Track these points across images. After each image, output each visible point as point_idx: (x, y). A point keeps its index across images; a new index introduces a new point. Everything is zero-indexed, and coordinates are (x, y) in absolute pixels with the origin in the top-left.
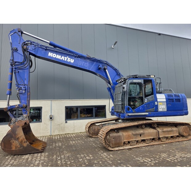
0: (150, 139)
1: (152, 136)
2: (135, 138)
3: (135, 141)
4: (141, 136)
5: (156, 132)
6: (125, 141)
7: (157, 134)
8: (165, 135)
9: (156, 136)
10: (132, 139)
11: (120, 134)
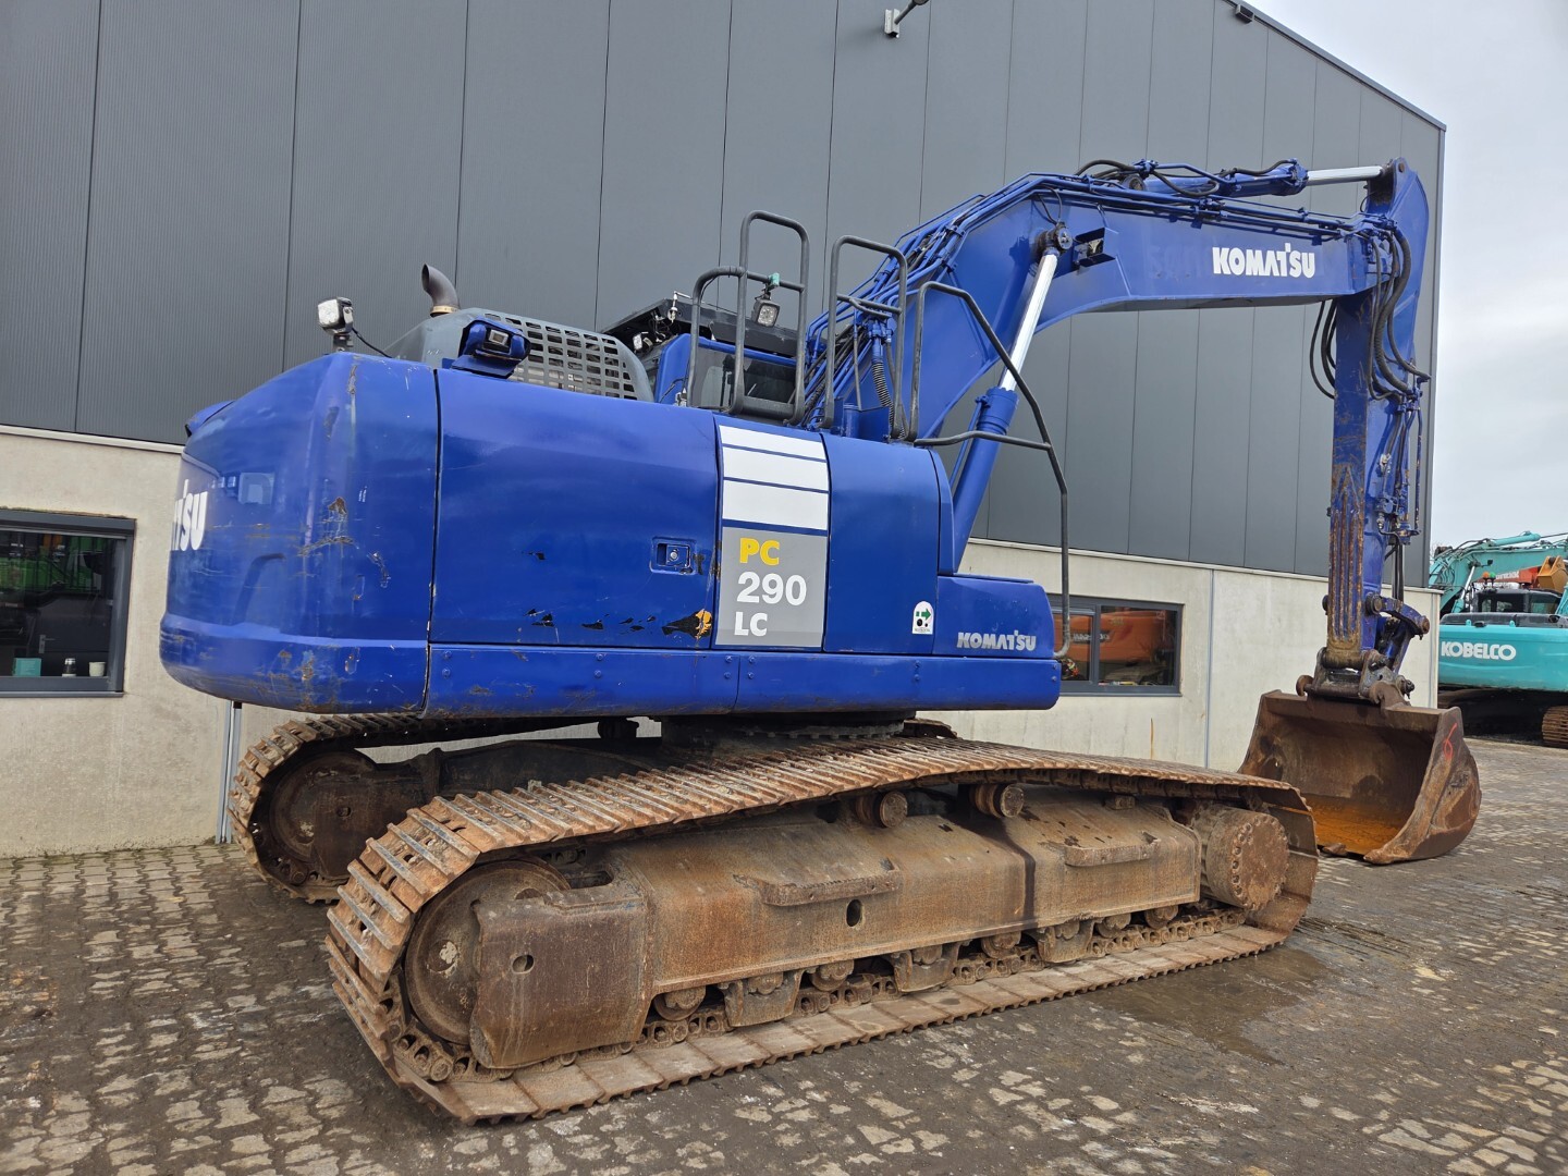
0: (947, 947)
3: (787, 974)
4: (853, 915)
6: (663, 984)
7: (1013, 896)
8: (1088, 901)
9: (1007, 915)
11: (618, 903)
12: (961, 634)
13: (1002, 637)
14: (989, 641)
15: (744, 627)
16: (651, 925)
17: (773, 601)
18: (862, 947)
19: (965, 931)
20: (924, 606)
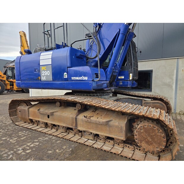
0: (64, 127)
1: (64, 123)
2: (41, 118)
3: (43, 122)
5: (73, 118)
6: (30, 118)
7: (73, 122)
9: (72, 125)
10: (38, 118)
11: (26, 108)
12: (72, 77)
13: (80, 77)
14: (77, 78)
15: (43, 78)
16: (28, 111)
17: (46, 75)
18: (50, 122)
19: (64, 125)
20: (65, 73)
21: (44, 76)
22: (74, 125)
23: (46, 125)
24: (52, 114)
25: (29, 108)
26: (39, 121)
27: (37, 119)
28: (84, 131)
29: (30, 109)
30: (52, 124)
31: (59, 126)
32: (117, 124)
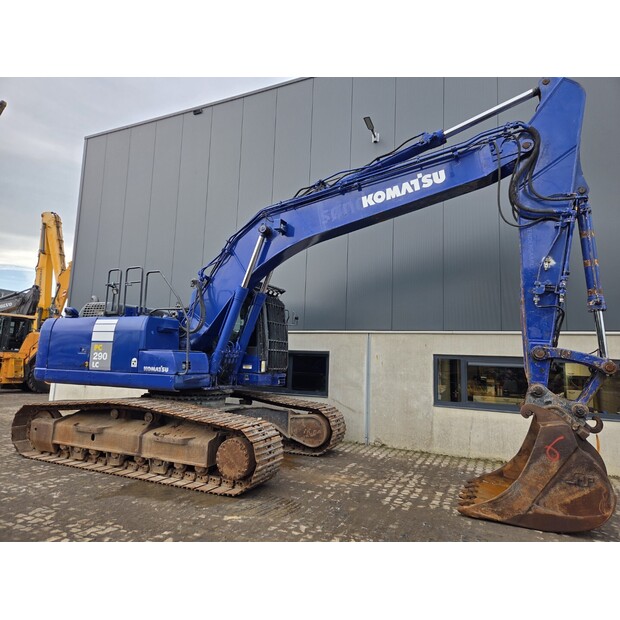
0: (118, 455)
2: (79, 441)
3: (80, 448)
4: (93, 438)
5: (135, 437)
8: (161, 454)
9: (133, 450)
10: (72, 441)
11: (51, 422)
12: (144, 367)
13: (157, 368)
14: (153, 369)
15: (94, 365)
16: (54, 428)
17: (100, 359)
18: (94, 447)
19: (120, 451)
20: (135, 359)
21: (95, 361)
22: (137, 450)
23: (87, 455)
24: (101, 432)
25: (56, 422)
26: (73, 447)
27: (70, 444)
28: (152, 460)
29: (59, 425)
30: (98, 451)
31: (110, 454)
32: (199, 443)
